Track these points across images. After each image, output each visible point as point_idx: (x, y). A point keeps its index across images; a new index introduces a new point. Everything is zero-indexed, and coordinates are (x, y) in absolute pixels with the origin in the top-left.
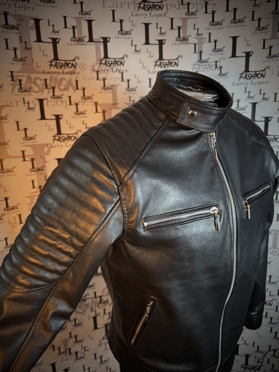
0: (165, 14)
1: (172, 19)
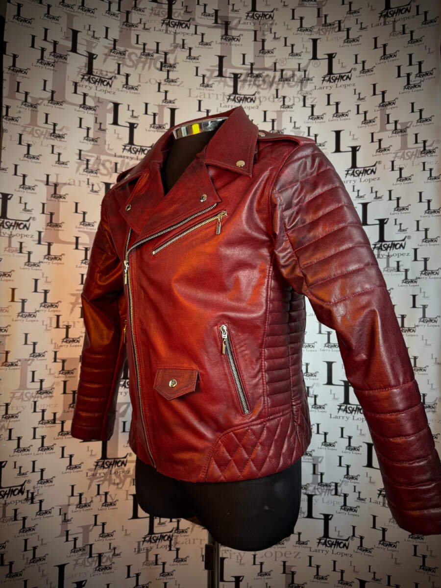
0: (258, 107)
1: (265, 112)
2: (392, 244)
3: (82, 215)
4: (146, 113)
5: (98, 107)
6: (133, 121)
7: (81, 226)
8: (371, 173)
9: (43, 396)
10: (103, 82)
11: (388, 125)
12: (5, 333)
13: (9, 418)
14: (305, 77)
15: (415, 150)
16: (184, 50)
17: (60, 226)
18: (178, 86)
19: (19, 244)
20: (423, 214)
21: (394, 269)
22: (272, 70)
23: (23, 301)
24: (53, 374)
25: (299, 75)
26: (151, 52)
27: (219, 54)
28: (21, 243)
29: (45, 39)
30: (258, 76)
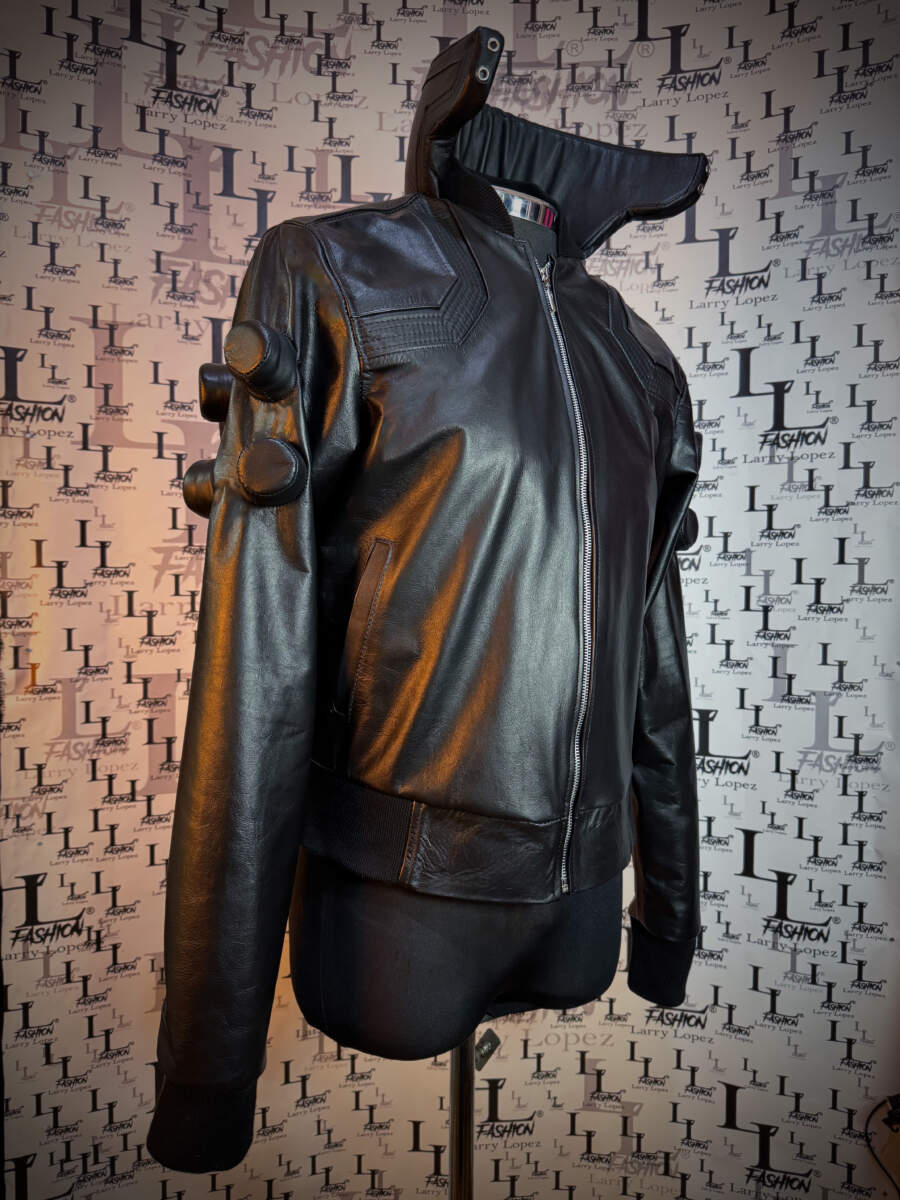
2: (799, 434)
3: (168, 388)
4: (291, 168)
5: (191, 157)
6: (264, 186)
7: (168, 410)
8: (758, 286)
9: (108, 749)
10: (199, 103)
11: (794, 181)
12: (27, 629)
13: (44, 793)
14: (622, 79)
15: (851, 235)
16: (365, 26)
17: (125, 412)
18: (356, 106)
19: (45, 451)
20: (864, 371)
21: (803, 486)
22: (553, 65)
23: (60, 566)
24: (127, 706)
25: (610, 74)
26: (299, 34)
27: (441, 35)
28: (49, 449)
29: (75, 15)
30: (523, 80)
